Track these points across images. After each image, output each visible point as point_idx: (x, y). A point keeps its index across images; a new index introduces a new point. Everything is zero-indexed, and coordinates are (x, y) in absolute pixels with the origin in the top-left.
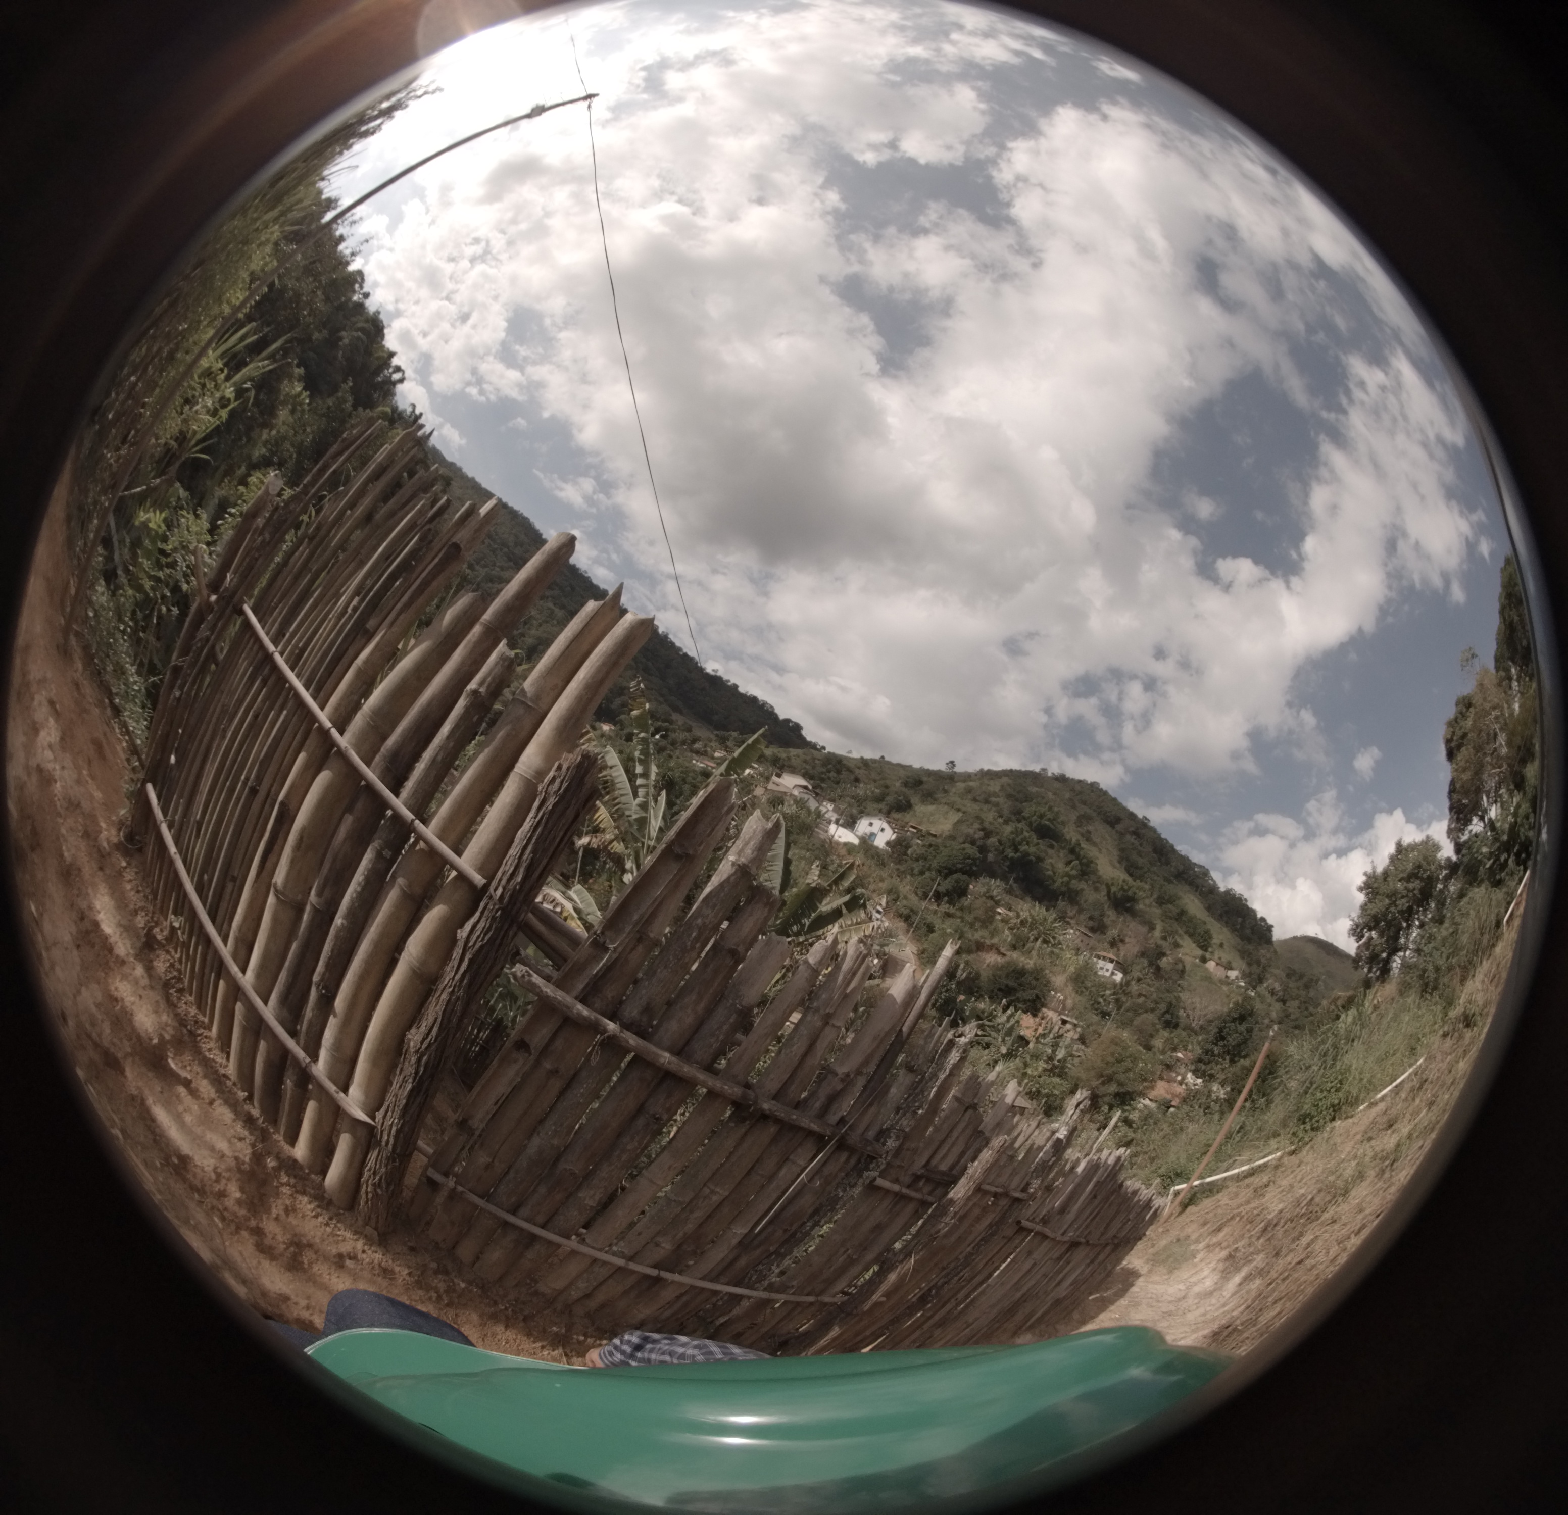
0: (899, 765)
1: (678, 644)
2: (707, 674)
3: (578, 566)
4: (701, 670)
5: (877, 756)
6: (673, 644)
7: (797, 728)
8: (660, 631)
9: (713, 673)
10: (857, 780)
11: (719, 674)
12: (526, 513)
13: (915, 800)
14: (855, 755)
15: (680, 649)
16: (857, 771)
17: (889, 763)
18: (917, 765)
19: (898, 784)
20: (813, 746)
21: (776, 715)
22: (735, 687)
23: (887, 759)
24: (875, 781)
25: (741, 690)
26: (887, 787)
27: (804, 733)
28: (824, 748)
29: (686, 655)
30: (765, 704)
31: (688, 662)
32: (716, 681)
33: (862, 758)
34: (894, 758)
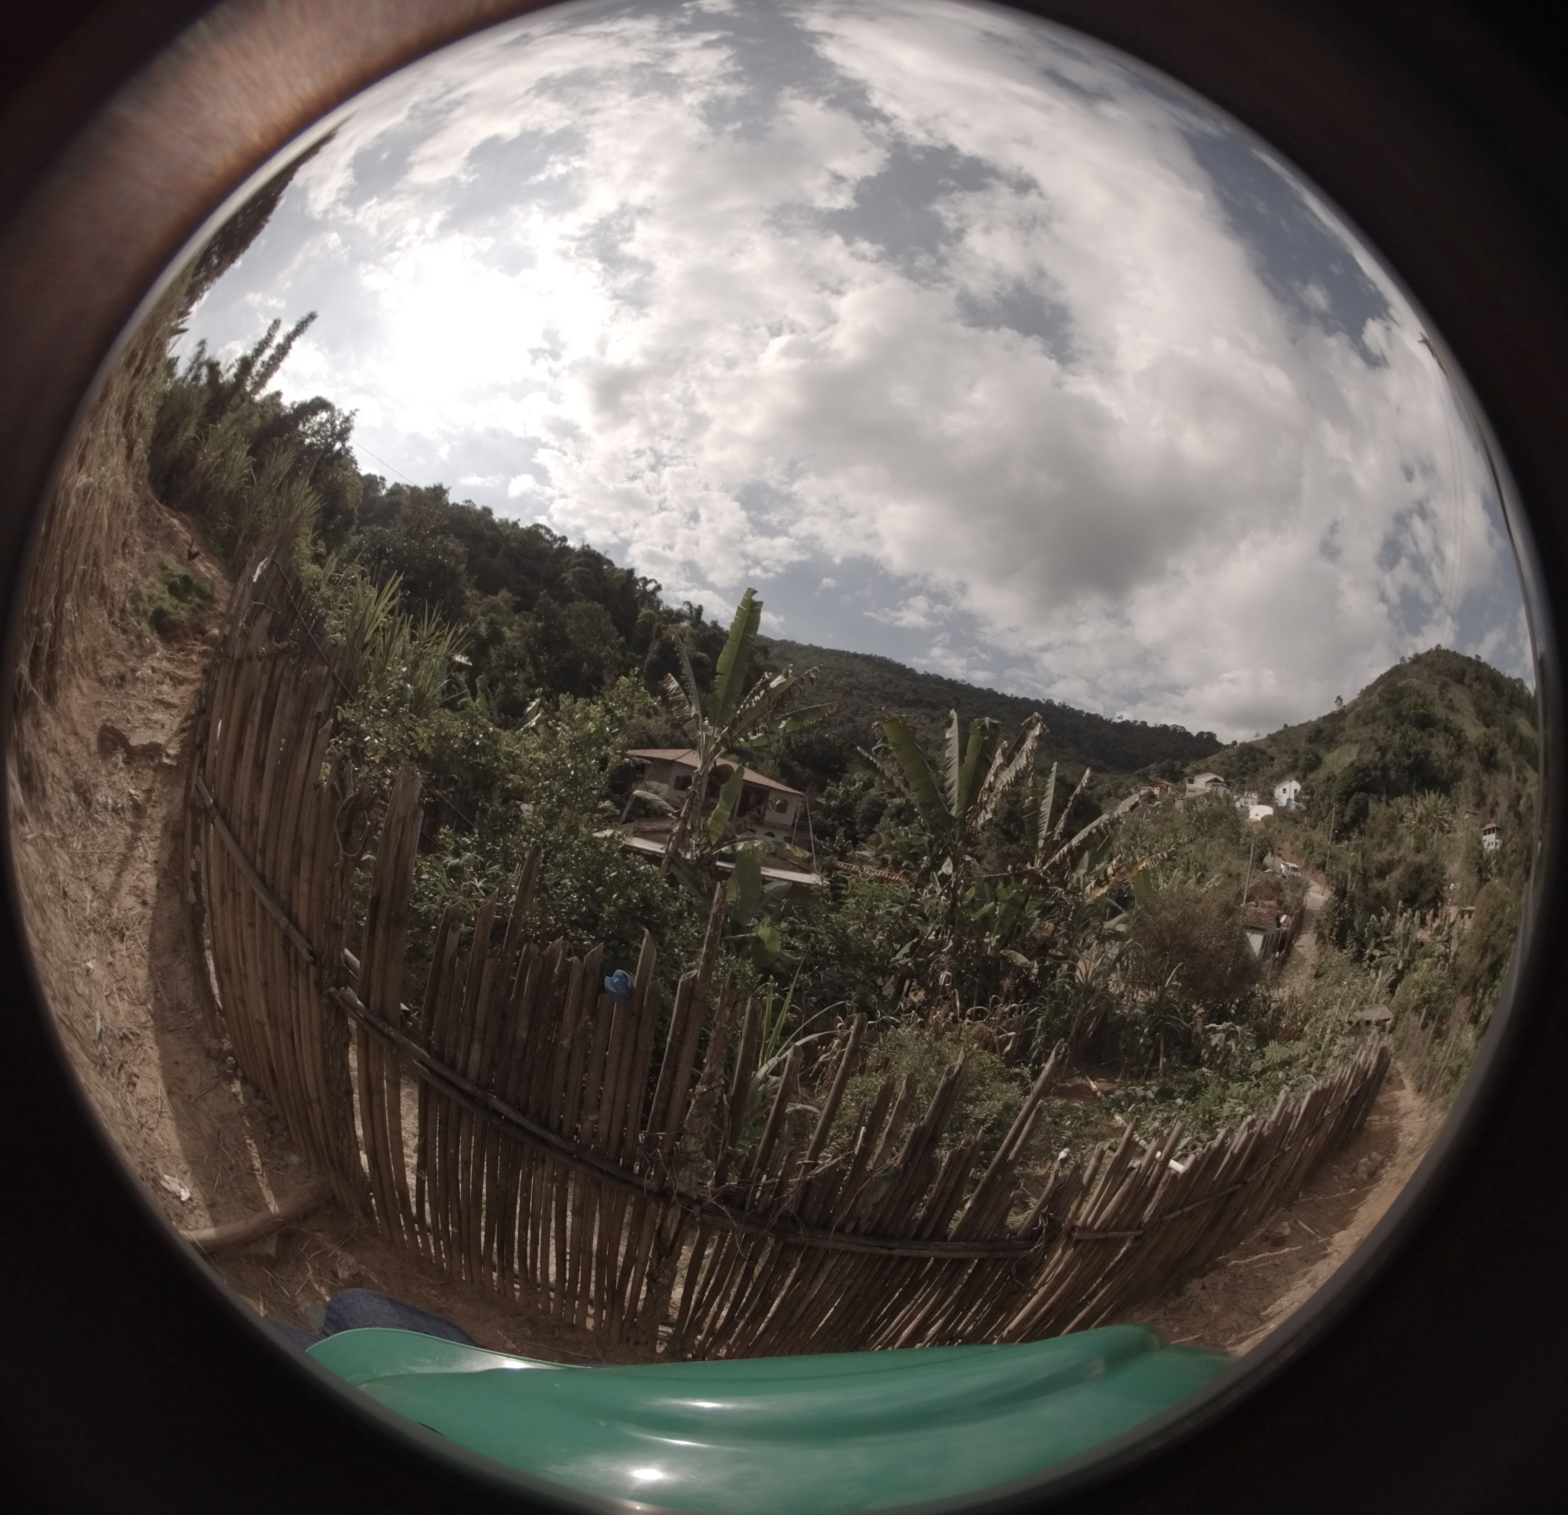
0: (1300, 725)
1: (1077, 708)
2: (1115, 724)
3: (954, 678)
4: (1108, 724)
5: (1281, 728)
6: (1073, 710)
7: (1211, 736)
8: (1056, 703)
9: (1119, 721)
10: (1272, 759)
11: (1125, 719)
12: (880, 655)
13: (1321, 752)
14: (1264, 735)
15: (1081, 712)
16: (1269, 751)
17: (1293, 728)
18: (1314, 718)
19: (1303, 744)
20: (1227, 747)
21: (1189, 734)
22: (1144, 723)
23: (1289, 725)
24: (1286, 752)
25: (1151, 724)
26: (1296, 752)
27: (1218, 739)
28: (1235, 743)
29: (1089, 715)
30: (1175, 727)
31: (1093, 720)
32: (1126, 726)
33: (1269, 735)
34: (1294, 723)
